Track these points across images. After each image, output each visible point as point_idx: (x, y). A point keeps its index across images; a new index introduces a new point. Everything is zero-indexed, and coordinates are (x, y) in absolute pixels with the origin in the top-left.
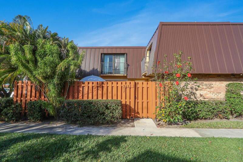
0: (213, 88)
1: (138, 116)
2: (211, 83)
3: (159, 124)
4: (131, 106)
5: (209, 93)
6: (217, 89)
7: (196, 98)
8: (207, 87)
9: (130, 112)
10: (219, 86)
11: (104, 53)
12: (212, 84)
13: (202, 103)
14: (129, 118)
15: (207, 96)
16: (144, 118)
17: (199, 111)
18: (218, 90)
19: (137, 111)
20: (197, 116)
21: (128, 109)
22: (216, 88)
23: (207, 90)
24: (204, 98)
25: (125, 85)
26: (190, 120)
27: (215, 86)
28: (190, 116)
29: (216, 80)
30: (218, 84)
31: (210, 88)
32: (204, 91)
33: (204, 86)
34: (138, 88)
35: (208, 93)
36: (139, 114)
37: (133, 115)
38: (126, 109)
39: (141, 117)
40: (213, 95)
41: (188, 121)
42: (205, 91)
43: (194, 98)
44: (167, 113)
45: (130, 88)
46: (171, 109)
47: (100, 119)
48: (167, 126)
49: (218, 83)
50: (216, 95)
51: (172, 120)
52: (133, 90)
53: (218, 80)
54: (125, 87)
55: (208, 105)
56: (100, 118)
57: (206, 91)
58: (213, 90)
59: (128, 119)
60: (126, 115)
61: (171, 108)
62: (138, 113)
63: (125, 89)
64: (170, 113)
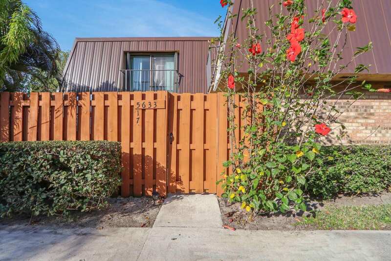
0: (372, 117)
1: (179, 187)
2: (368, 104)
3: (230, 215)
4: (158, 160)
5: (364, 128)
6: (382, 118)
7: (330, 141)
8: (359, 114)
9: (154, 178)
10: (387, 111)
11: (131, 50)
12: (372, 107)
13: (354, 152)
14: (150, 193)
15: (358, 135)
16: (194, 194)
17: (346, 173)
18: (386, 121)
19: (174, 175)
20: (339, 186)
21: (149, 168)
22: (380, 115)
23: (360, 121)
24: (351, 141)
25: (141, 102)
26: (320, 197)
27: (378, 111)
28: (321, 189)
29: (380, 97)
30: (384, 107)
31: (365, 115)
32: (350, 124)
33: (351, 111)
34: (178, 111)
35: (361, 128)
36: (181, 183)
37: (162, 184)
38: (143, 168)
39: (187, 191)
40: (373, 135)
41: (315, 202)
42: (354, 124)
43: (325, 141)
44: (255, 183)
45: (155, 110)
46: (270, 169)
47: (35, 202)
48: (257, 219)
49: (386, 104)
50: (379, 135)
51: (270, 204)
52: (162, 115)
53: (386, 97)
54: (141, 107)
55: (371, 157)
56: (32, 199)
57: (357, 125)
58: (373, 121)
59: (149, 197)
60: (143, 186)
61: (269, 165)
62: (178, 179)
63: (140, 112)
64: (264, 180)
